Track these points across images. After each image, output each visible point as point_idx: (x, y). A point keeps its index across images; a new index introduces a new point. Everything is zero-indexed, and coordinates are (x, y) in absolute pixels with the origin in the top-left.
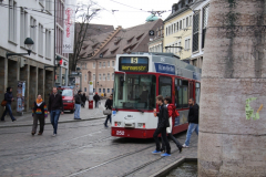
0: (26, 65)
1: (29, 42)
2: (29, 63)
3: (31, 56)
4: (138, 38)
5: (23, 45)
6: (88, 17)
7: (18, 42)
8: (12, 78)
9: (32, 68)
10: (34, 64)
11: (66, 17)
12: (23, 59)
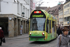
0: (22, 20)
1: (23, 13)
2: (23, 20)
3: (24, 18)
4: (55, 10)
5: (22, 14)
6: (40, 5)
7: (20, 14)
8: (19, 24)
9: (24, 21)
10: (25, 20)
11: (33, 5)
12: (22, 18)
